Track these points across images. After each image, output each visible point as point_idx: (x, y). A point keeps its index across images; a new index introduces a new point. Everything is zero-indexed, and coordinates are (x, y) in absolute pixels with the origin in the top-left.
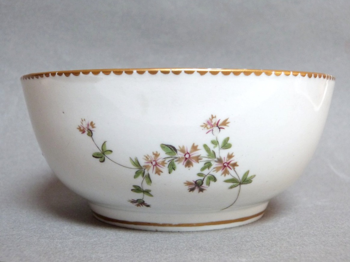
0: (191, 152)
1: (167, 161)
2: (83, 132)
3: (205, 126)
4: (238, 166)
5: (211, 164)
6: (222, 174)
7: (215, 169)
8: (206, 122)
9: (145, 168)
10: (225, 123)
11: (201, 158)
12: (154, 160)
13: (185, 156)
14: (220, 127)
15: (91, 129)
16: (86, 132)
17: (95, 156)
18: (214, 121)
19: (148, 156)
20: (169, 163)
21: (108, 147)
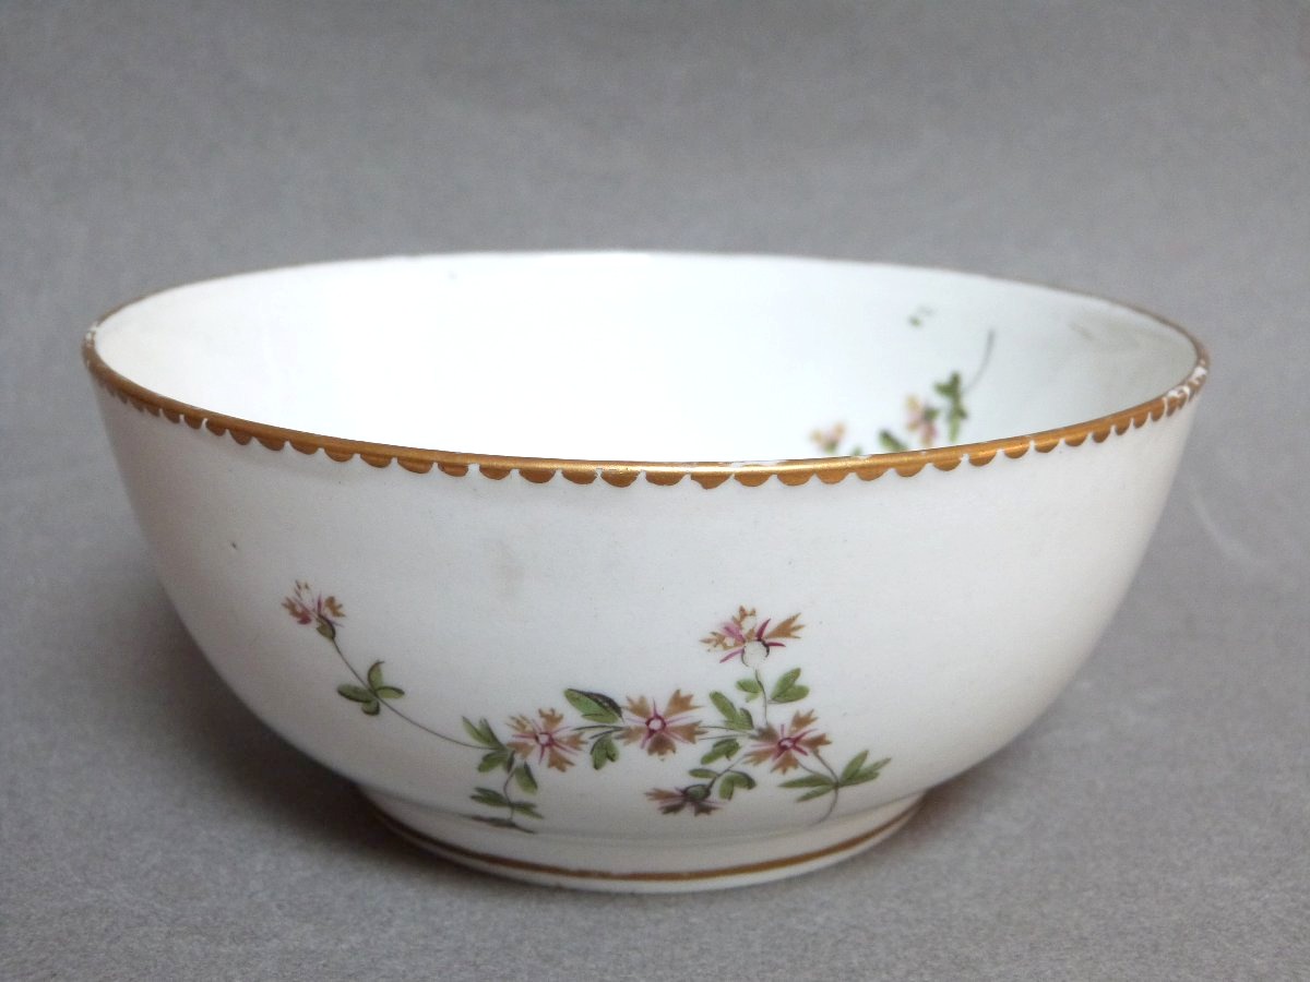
0: (669, 713)
1: (587, 735)
2: (304, 619)
3: (717, 640)
4: (828, 743)
5: (737, 744)
6: (775, 769)
7: (749, 758)
8: (719, 630)
9: (513, 749)
10: (787, 629)
11: (701, 730)
12: (543, 730)
13: (648, 723)
14: (767, 641)
15: (330, 617)
16: (314, 624)
17: (348, 694)
18: (749, 625)
19: (524, 718)
20: (593, 742)
21: (389, 677)
